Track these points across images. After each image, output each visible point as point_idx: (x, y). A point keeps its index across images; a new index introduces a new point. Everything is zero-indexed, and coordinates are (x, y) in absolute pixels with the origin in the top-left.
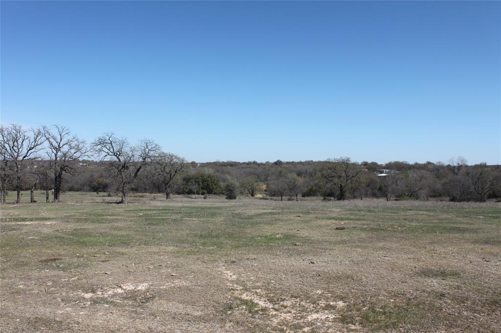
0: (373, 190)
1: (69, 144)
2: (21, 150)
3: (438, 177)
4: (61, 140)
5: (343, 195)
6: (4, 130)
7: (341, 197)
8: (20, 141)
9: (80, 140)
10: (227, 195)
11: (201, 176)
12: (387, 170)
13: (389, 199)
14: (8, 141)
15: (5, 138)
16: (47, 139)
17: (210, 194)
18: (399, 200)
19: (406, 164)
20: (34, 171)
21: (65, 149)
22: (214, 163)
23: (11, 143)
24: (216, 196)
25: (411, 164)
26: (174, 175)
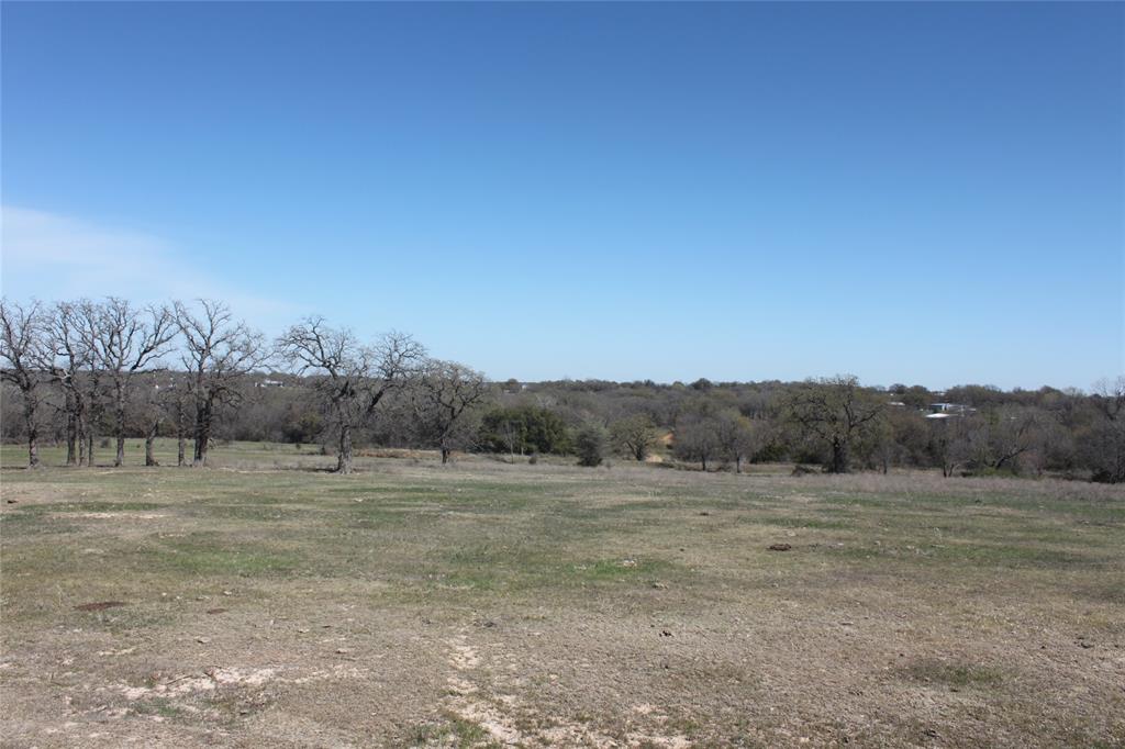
0: (912, 451)
1: (229, 339)
2: (126, 352)
3: (1068, 423)
4: (212, 332)
5: (841, 461)
6: (93, 309)
7: (837, 465)
8: (125, 333)
9: (252, 334)
10: (581, 455)
11: (526, 413)
12: (949, 406)
13: (948, 473)
14: (101, 332)
15: (95, 327)
16: (182, 328)
17: (544, 452)
18: (971, 475)
19: (994, 392)
20: (153, 398)
21: (221, 350)
22: (558, 383)
23: (107, 337)
24: (558, 458)
25: (1005, 390)
26: (460, 411)
